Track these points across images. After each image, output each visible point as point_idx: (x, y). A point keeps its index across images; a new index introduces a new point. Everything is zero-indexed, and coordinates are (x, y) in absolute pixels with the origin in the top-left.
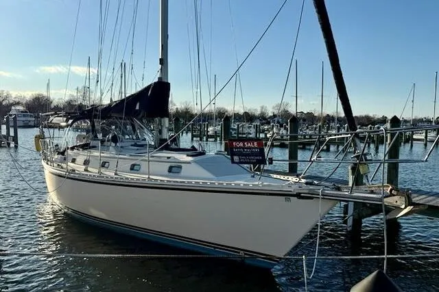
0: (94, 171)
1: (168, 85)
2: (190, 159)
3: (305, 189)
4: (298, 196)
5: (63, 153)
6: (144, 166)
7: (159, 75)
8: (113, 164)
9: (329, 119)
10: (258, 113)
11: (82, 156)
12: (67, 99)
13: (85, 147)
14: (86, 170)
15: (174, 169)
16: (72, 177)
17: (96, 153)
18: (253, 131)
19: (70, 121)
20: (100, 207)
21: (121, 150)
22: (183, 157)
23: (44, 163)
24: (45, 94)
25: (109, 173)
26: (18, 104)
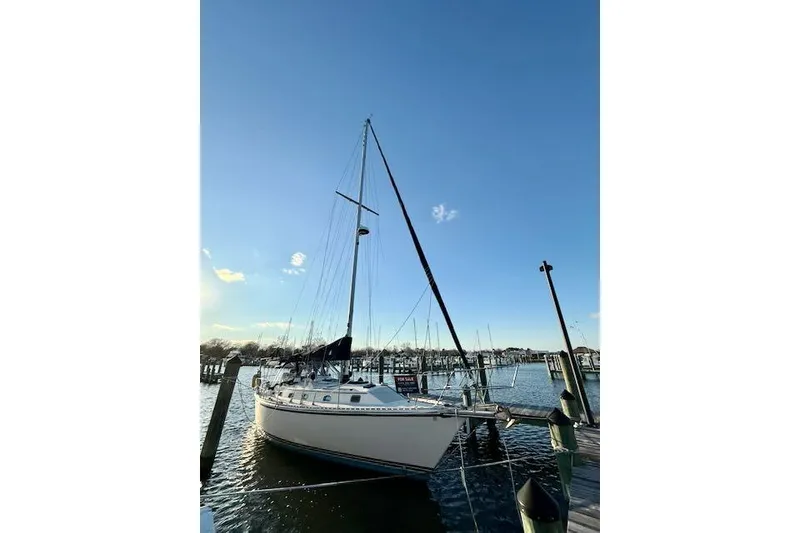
0: (297, 402)
1: (351, 339)
2: (366, 390)
3: (445, 411)
4: (442, 415)
5: (273, 389)
6: (334, 397)
7: (346, 333)
8: (311, 396)
9: (445, 353)
10: (392, 350)
11: (287, 390)
12: (269, 345)
13: (290, 383)
14: (291, 401)
15: (356, 399)
16: (281, 409)
17: (299, 388)
18: (391, 363)
19: (283, 364)
20: (301, 435)
21: (316, 385)
22: (360, 389)
23: (257, 396)
24: (256, 341)
25: (308, 404)
26: (235, 349)
